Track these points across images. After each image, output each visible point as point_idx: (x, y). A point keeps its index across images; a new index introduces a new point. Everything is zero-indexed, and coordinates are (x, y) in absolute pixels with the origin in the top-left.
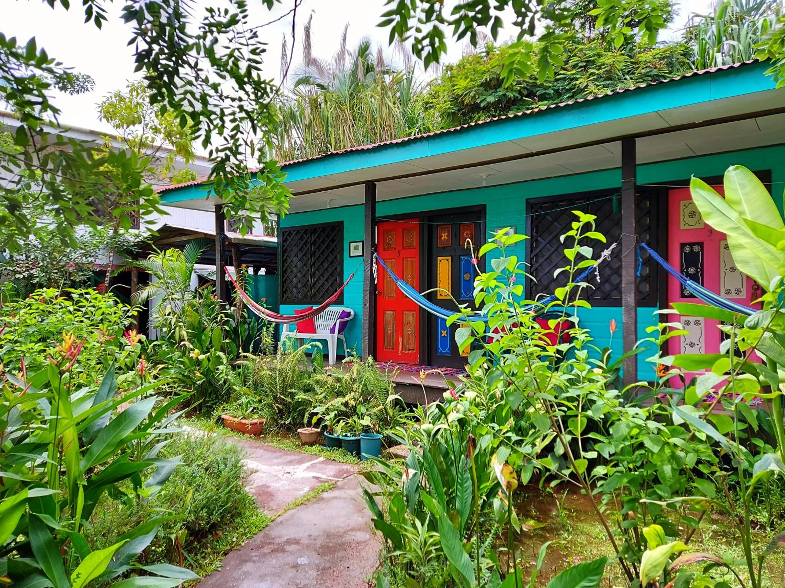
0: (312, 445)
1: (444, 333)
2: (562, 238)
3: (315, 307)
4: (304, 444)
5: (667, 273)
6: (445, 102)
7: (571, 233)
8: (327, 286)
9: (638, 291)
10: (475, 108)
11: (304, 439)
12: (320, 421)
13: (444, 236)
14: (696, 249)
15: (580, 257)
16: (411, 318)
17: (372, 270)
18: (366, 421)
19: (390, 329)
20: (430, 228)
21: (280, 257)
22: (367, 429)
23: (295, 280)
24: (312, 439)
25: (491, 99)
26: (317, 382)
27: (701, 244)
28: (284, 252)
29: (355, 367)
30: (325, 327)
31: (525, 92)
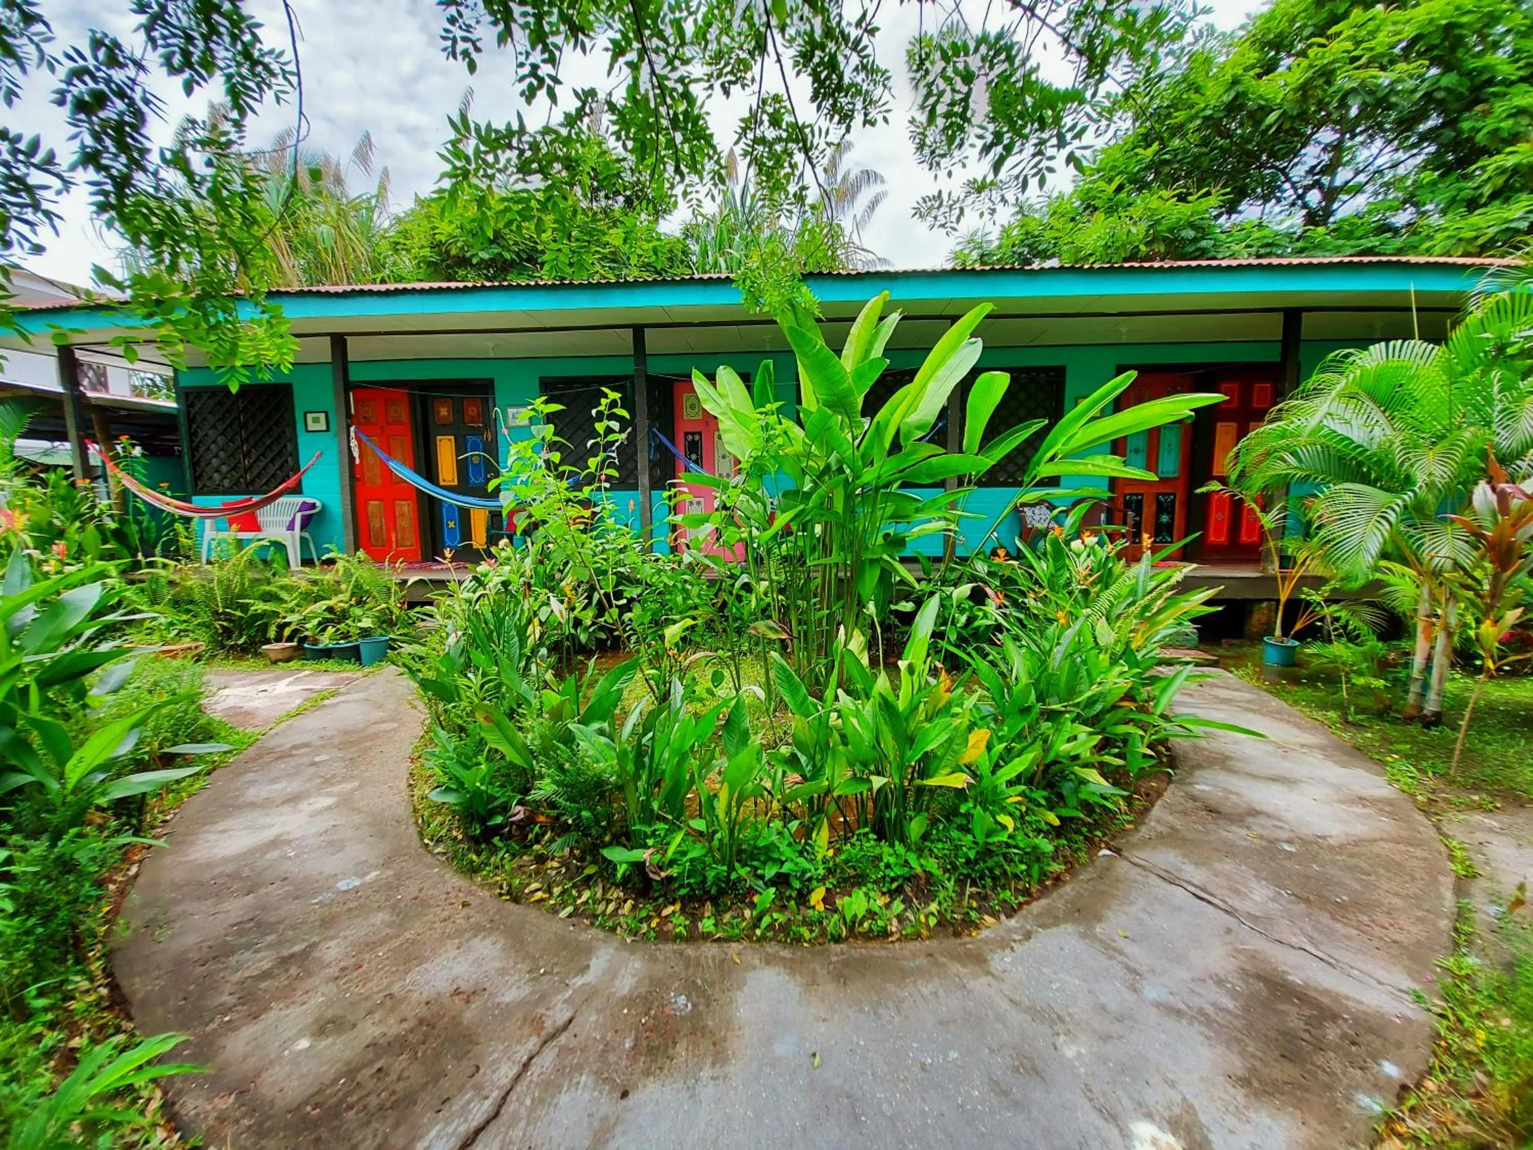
0: (287, 660)
1: (451, 524)
2: (594, 412)
3: (256, 498)
4: (275, 662)
5: (674, 456)
6: (422, 247)
7: (601, 408)
8: (272, 470)
9: (651, 477)
10: (463, 262)
11: (273, 656)
12: (295, 632)
13: (444, 412)
14: (697, 438)
15: (609, 430)
16: (406, 509)
17: (349, 448)
18: (366, 623)
19: (376, 523)
20: (424, 400)
21: (183, 430)
22: (365, 633)
23: (215, 462)
24: (287, 654)
25: (485, 255)
26: (282, 588)
27: (700, 434)
28: (191, 421)
29: (340, 565)
30: (276, 524)
31: (524, 256)
